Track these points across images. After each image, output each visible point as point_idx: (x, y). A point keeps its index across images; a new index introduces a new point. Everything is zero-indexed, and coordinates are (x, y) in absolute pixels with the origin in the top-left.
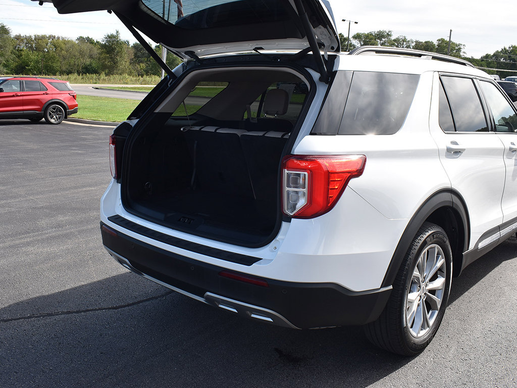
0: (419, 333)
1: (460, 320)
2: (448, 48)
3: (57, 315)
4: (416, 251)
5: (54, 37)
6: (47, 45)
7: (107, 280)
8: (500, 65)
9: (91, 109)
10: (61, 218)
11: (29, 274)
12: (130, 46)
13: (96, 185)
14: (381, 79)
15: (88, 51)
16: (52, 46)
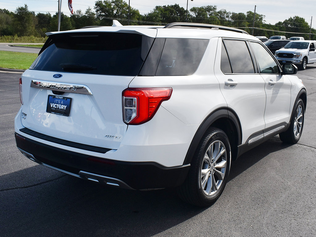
0: (210, 193)
1: (238, 186)
2: (254, 17)
4: (206, 144)
7: (21, 171)
8: (288, 29)
9: (8, 61)
12: (36, 16)
13: (13, 112)
15: (5, 19)
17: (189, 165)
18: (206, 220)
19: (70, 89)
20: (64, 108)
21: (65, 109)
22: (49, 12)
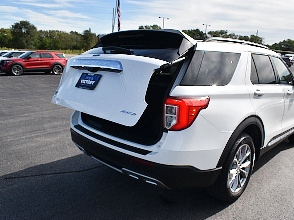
0: (235, 190)
2: (256, 40)
5: (59, 31)
6: (55, 35)
10: (55, 123)
12: (96, 36)
15: (75, 38)
16: (58, 36)
17: (221, 168)
18: (232, 216)
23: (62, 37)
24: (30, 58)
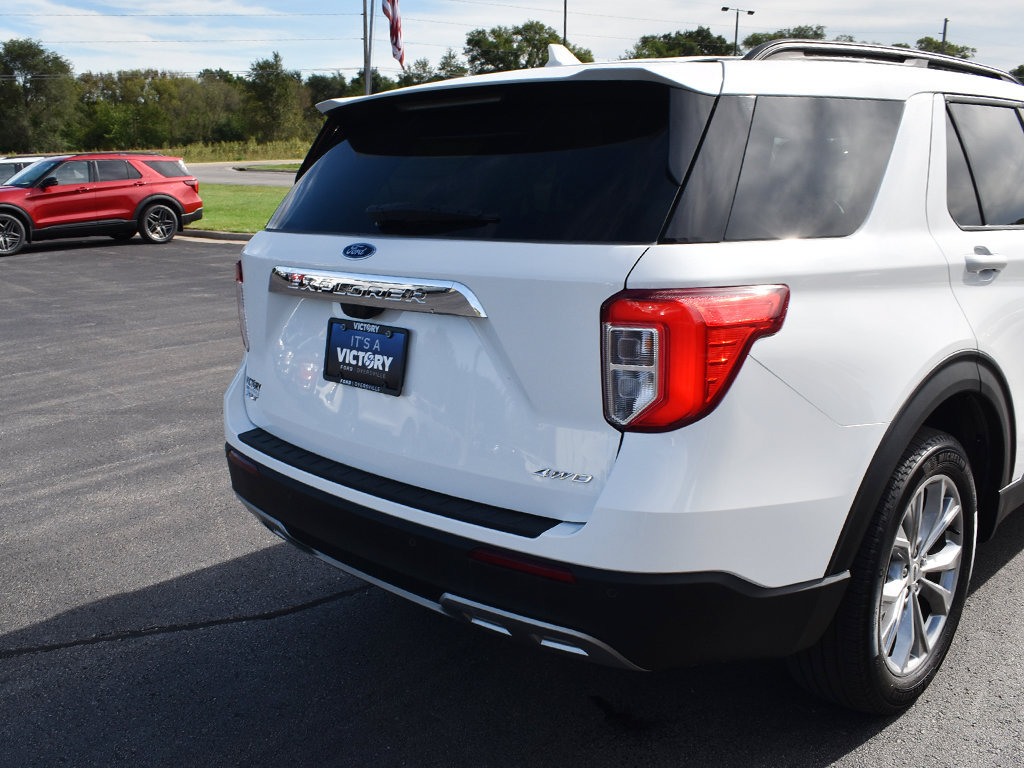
0: (905, 665)
1: (990, 630)
3: (150, 633)
4: (901, 492)
5: (156, 73)
6: (142, 90)
7: (253, 556)
9: (229, 211)
10: (165, 431)
11: (98, 549)
12: (303, 83)
14: (822, 110)
15: (222, 98)
16: (153, 92)
17: (847, 575)
19: (404, 296)
20: (383, 365)
21: (387, 370)
22: (338, 71)
23: (171, 97)
24: (53, 182)
